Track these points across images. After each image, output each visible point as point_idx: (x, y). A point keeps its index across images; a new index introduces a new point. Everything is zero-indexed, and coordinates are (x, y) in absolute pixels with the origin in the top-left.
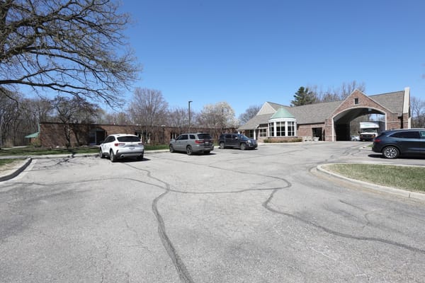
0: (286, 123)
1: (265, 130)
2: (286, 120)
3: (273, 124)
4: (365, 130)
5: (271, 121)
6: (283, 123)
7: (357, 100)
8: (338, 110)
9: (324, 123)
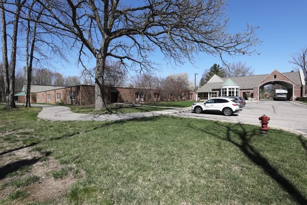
0: (235, 89)
1: (216, 93)
2: (235, 87)
3: (226, 89)
4: (279, 94)
5: (224, 87)
6: (233, 89)
7: (275, 77)
8: (263, 82)
9: (253, 89)
